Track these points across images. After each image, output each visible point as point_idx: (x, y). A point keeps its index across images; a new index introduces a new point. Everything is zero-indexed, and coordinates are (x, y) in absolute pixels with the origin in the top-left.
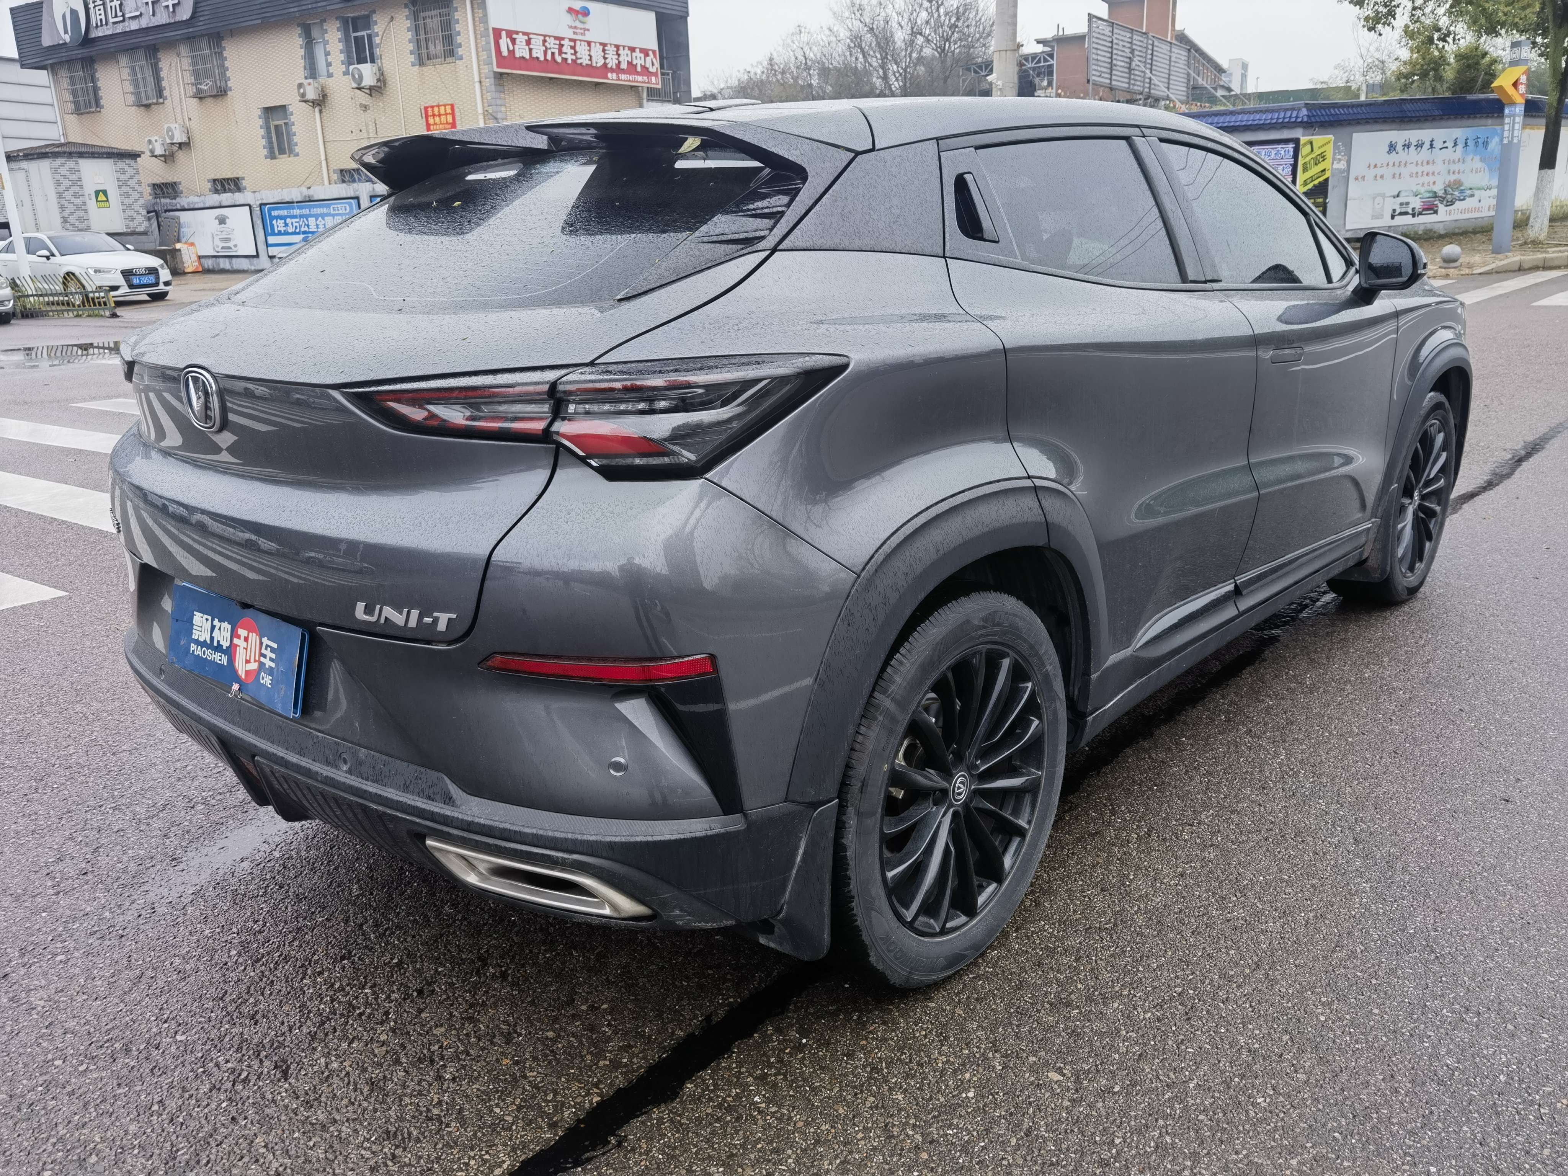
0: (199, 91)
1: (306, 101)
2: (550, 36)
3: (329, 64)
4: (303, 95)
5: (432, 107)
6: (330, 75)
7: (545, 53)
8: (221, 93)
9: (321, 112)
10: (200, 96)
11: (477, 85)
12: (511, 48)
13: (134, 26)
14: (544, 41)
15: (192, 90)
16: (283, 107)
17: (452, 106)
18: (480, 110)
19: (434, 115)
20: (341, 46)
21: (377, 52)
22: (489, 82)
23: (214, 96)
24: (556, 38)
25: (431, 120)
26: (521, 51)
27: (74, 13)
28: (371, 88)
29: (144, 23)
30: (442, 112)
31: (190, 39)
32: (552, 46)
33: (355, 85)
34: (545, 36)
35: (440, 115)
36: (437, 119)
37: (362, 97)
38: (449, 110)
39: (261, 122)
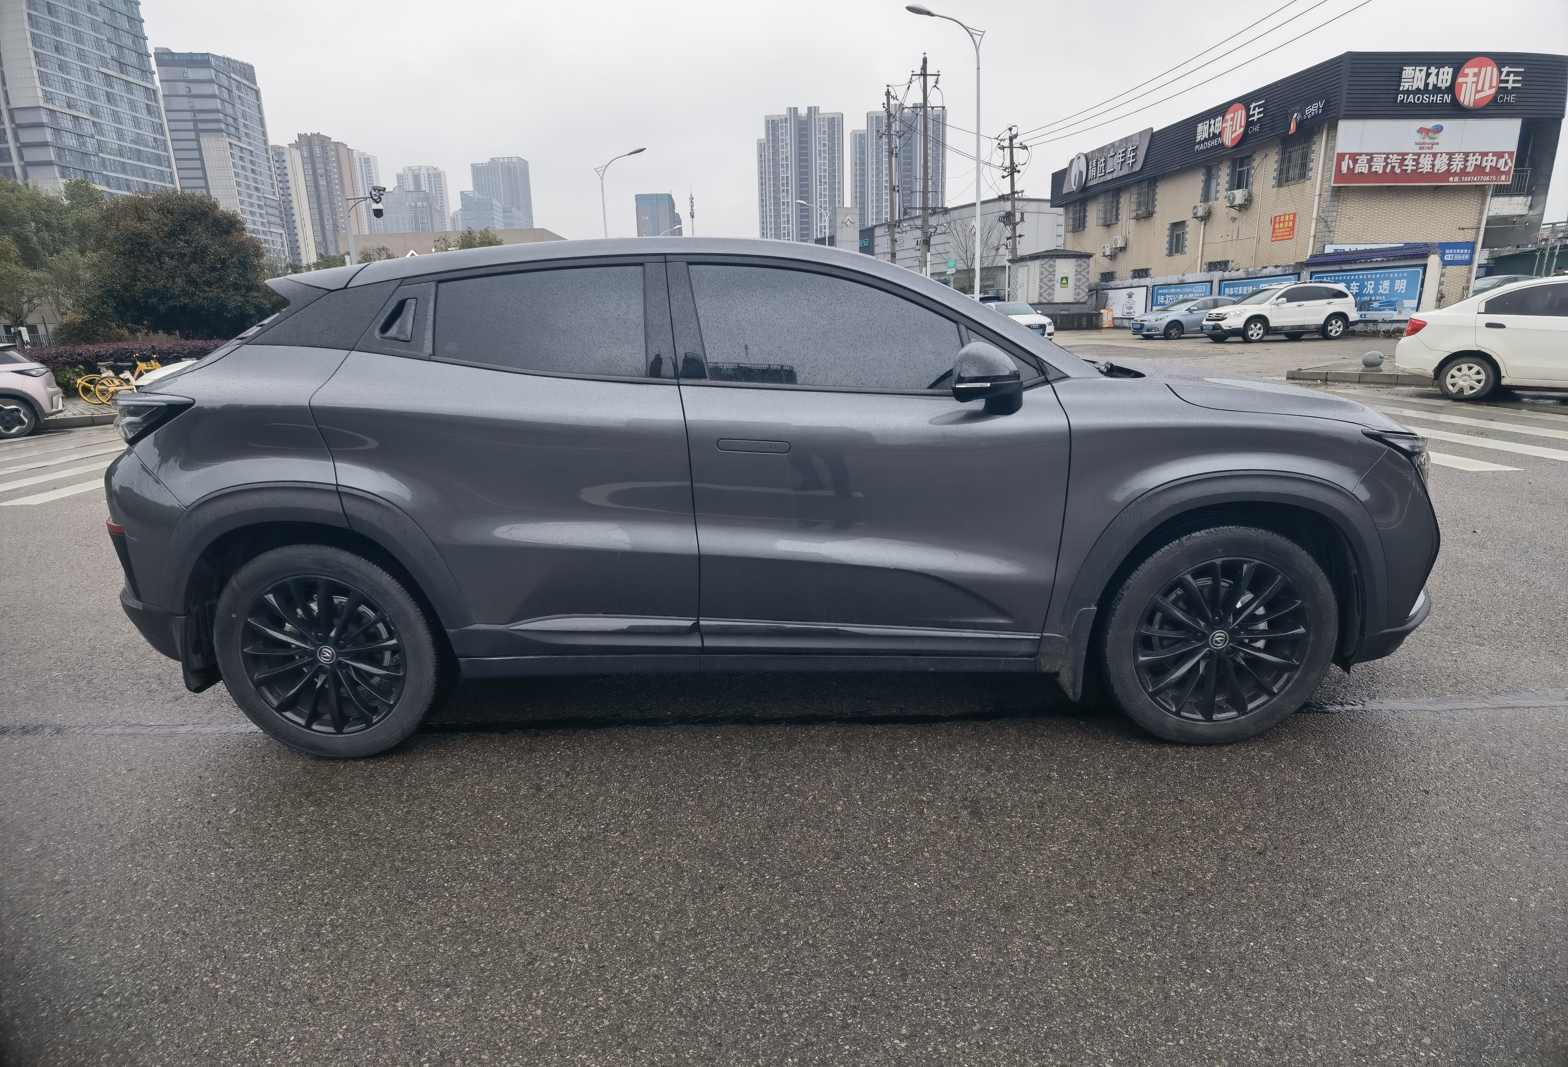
0: (1138, 215)
1: (1196, 218)
2: (1393, 154)
3: (1217, 192)
4: (1195, 214)
5: (1280, 216)
6: (1217, 199)
7: (1385, 167)
8: (1149, 215)
9: (1205, 224)
10: (1138, 218)
11: (1317, 198)
12: (1351, 166)
13: (1109, 177)
14: (1387, 158)
15: (1133, 214)
16: (1184, 222)
17: (1295, 214)
18: (1314, 216)
19: (1280, 222)
20: (1227, 178)
21: (1251, 180)
22: (1326, 195)
23: (1145, 218)
24: (1398, 154)
25: (1277, 226)
26: (1362, 167)
27: (1081, 173)
28: (1240, 206)
29: (1115, 175)
30: (1287, 219)
31: (1139, 182)
32: (1393, 161)
33: (1228, 205)
34: (1388, 154)
35: (1284, 222)
36: (1282, 225)
37: (1234, 213)
38: (1291, 218)
39: (1168, 233)
